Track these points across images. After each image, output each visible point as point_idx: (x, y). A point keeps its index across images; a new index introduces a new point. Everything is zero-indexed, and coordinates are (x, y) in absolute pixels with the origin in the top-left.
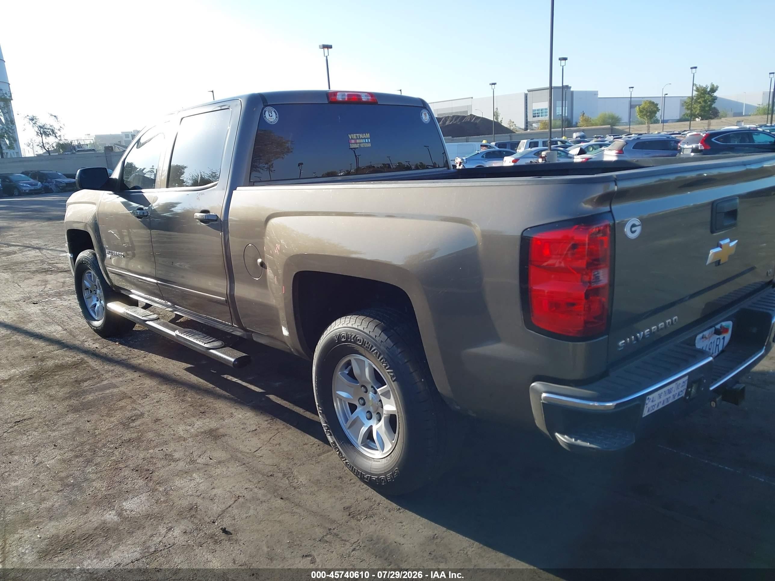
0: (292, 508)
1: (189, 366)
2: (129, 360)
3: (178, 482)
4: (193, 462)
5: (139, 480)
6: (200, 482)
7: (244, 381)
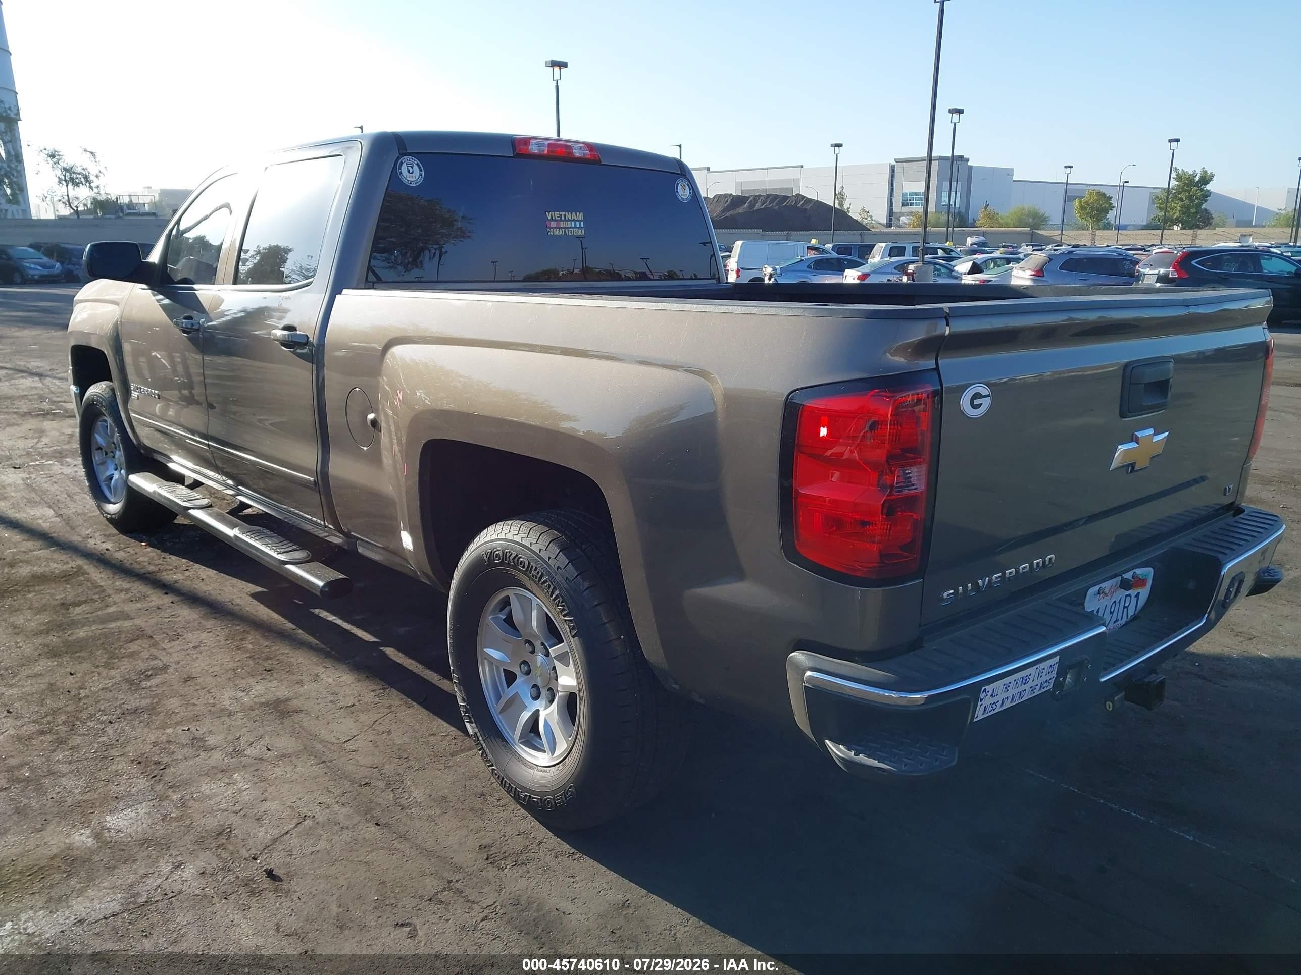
0: (393, 842)
1: (259, 589)
2: (158, 574)
3: (207, 787)
4: (238, 753)
5: (140, 779)
6: (244, 787)
7: (347, 622)
